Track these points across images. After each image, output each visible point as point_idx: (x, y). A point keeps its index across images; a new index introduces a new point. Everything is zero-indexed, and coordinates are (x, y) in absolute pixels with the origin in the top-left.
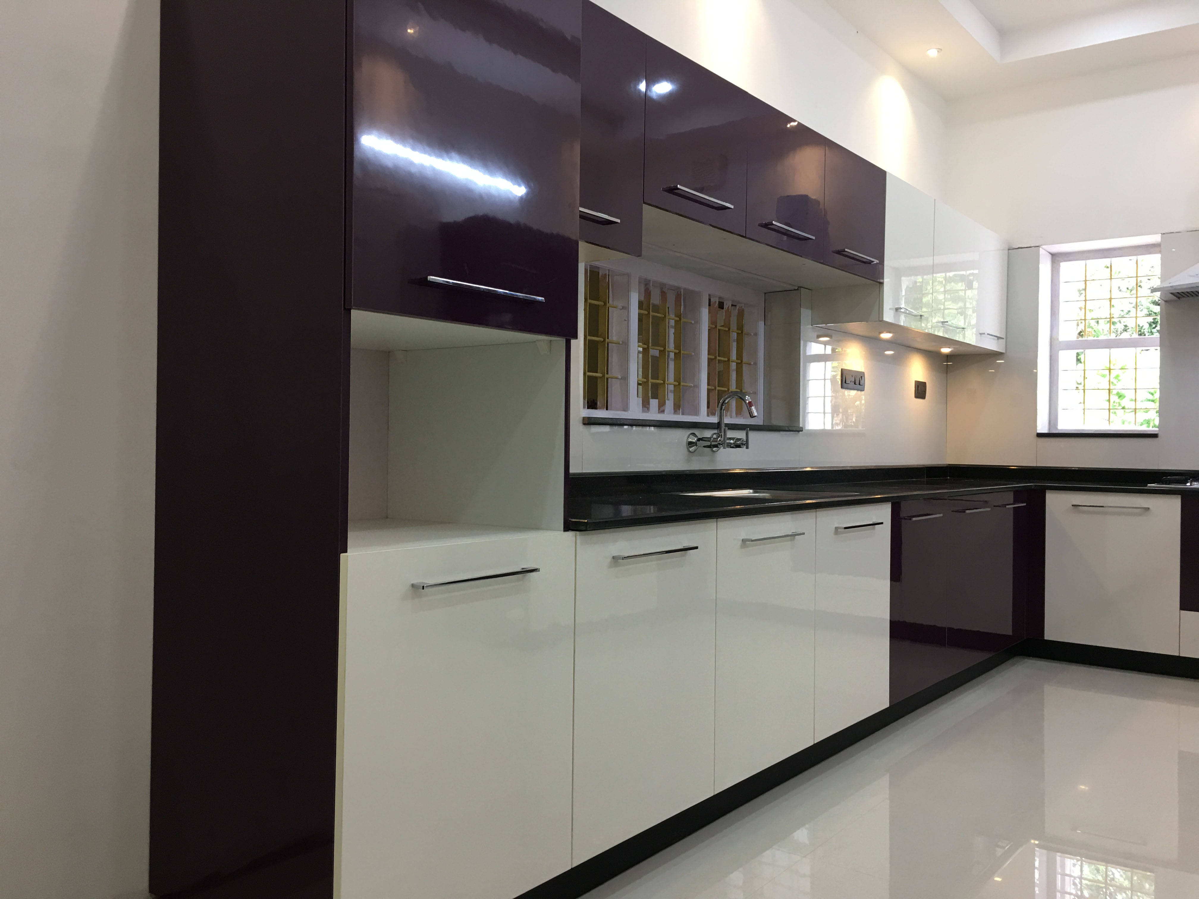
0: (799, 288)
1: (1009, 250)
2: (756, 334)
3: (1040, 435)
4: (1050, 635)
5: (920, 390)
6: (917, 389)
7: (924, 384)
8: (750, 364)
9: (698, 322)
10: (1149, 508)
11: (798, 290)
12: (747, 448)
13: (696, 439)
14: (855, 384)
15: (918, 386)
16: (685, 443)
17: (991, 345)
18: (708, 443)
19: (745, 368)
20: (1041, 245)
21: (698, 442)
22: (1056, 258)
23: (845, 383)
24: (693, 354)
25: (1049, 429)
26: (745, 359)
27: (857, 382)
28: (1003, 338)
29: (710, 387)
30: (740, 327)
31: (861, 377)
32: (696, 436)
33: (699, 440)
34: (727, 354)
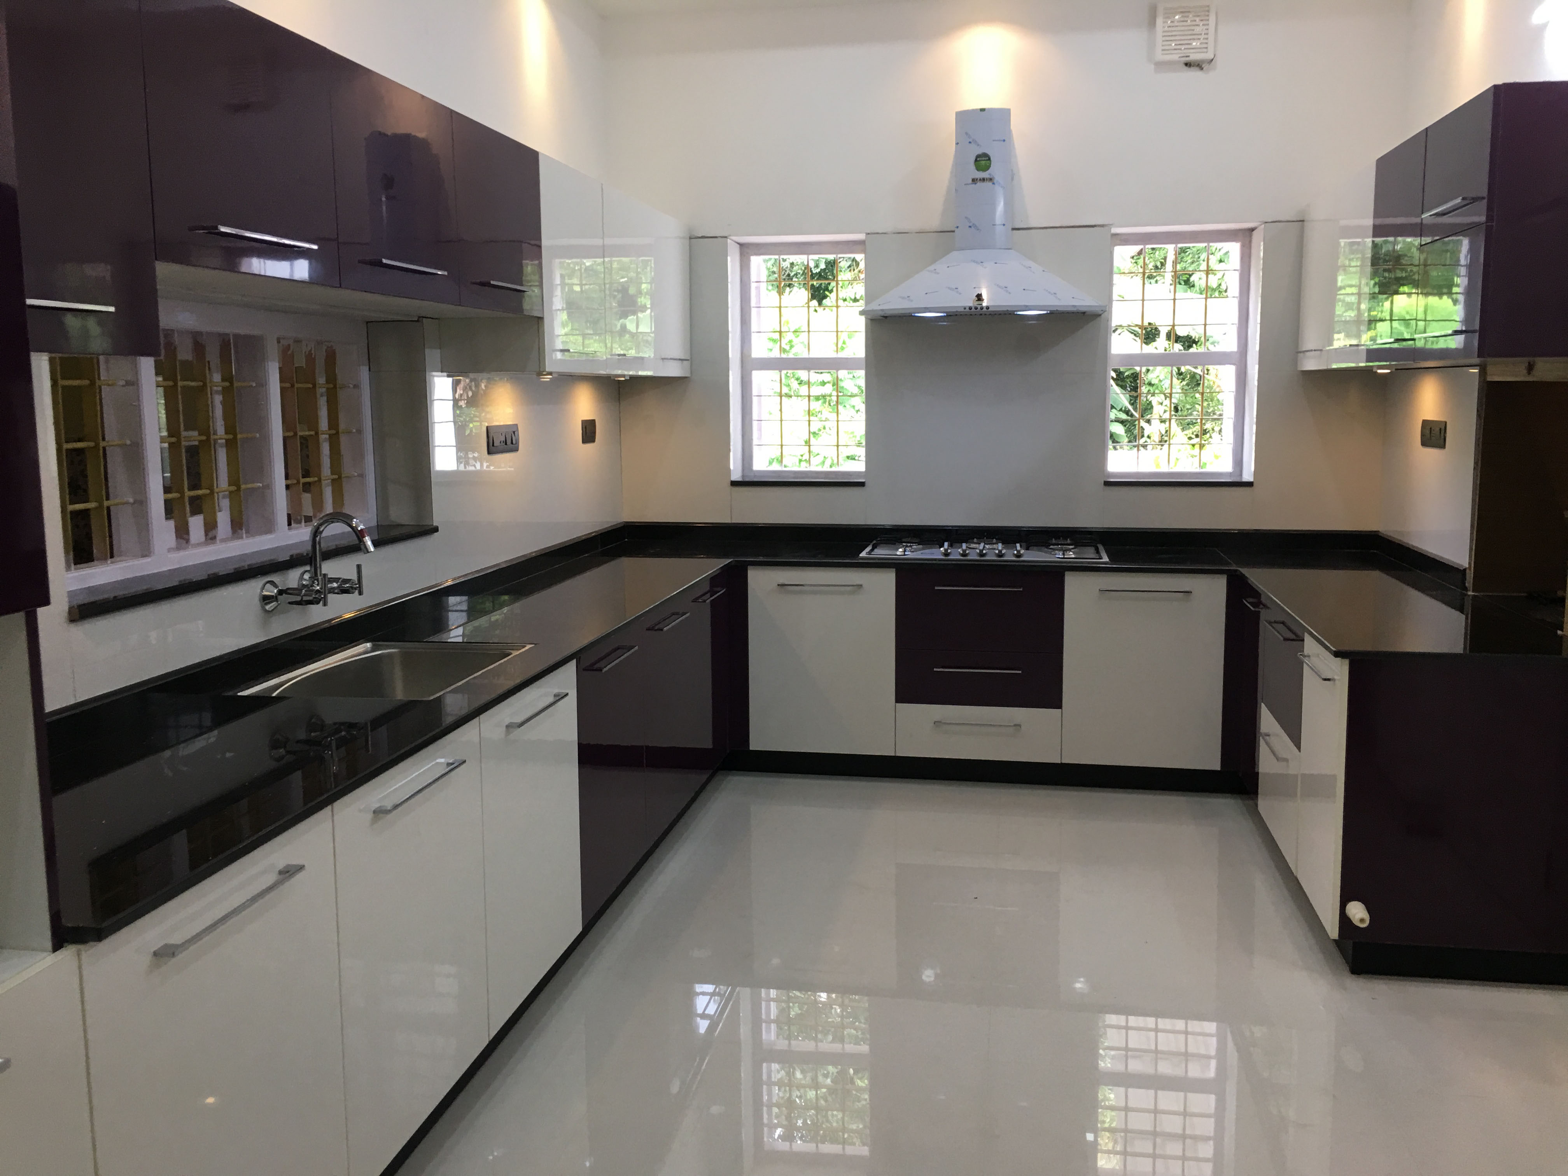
0: (421, 319)
1: (690, 238)
2: (356, 386)
3: (734, 484)
4: (757, 742)
5: (589, 432)
6: (584, 430)
7: (593, 422)
8: (350, 432)
9: (263, 384)
10: (861, 586)
11: (418, 321)
12: (360, 593)
13: (276, 591)
14: (506, 444)
15: (586, 428)
16: (257, 601)
17: (673, 370)
18: (298, 598)
19: (343, 439)
20: (730, 236)
21: (279, 597)
22: (746, 250)
23: (493, 445)
24: (258, 435)
25: (743, 476)
26: (342, 426)
27: (509, 442)
28: (688, 360)
29: (289, 482)
30: (332, 379)
31: (514, 432)
32: (275, 586)
33: (281, 592)
34: (313, 424)
